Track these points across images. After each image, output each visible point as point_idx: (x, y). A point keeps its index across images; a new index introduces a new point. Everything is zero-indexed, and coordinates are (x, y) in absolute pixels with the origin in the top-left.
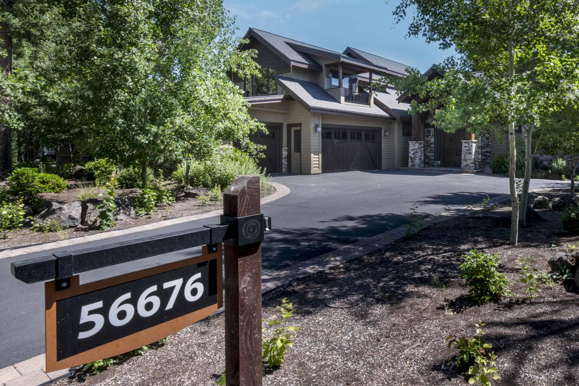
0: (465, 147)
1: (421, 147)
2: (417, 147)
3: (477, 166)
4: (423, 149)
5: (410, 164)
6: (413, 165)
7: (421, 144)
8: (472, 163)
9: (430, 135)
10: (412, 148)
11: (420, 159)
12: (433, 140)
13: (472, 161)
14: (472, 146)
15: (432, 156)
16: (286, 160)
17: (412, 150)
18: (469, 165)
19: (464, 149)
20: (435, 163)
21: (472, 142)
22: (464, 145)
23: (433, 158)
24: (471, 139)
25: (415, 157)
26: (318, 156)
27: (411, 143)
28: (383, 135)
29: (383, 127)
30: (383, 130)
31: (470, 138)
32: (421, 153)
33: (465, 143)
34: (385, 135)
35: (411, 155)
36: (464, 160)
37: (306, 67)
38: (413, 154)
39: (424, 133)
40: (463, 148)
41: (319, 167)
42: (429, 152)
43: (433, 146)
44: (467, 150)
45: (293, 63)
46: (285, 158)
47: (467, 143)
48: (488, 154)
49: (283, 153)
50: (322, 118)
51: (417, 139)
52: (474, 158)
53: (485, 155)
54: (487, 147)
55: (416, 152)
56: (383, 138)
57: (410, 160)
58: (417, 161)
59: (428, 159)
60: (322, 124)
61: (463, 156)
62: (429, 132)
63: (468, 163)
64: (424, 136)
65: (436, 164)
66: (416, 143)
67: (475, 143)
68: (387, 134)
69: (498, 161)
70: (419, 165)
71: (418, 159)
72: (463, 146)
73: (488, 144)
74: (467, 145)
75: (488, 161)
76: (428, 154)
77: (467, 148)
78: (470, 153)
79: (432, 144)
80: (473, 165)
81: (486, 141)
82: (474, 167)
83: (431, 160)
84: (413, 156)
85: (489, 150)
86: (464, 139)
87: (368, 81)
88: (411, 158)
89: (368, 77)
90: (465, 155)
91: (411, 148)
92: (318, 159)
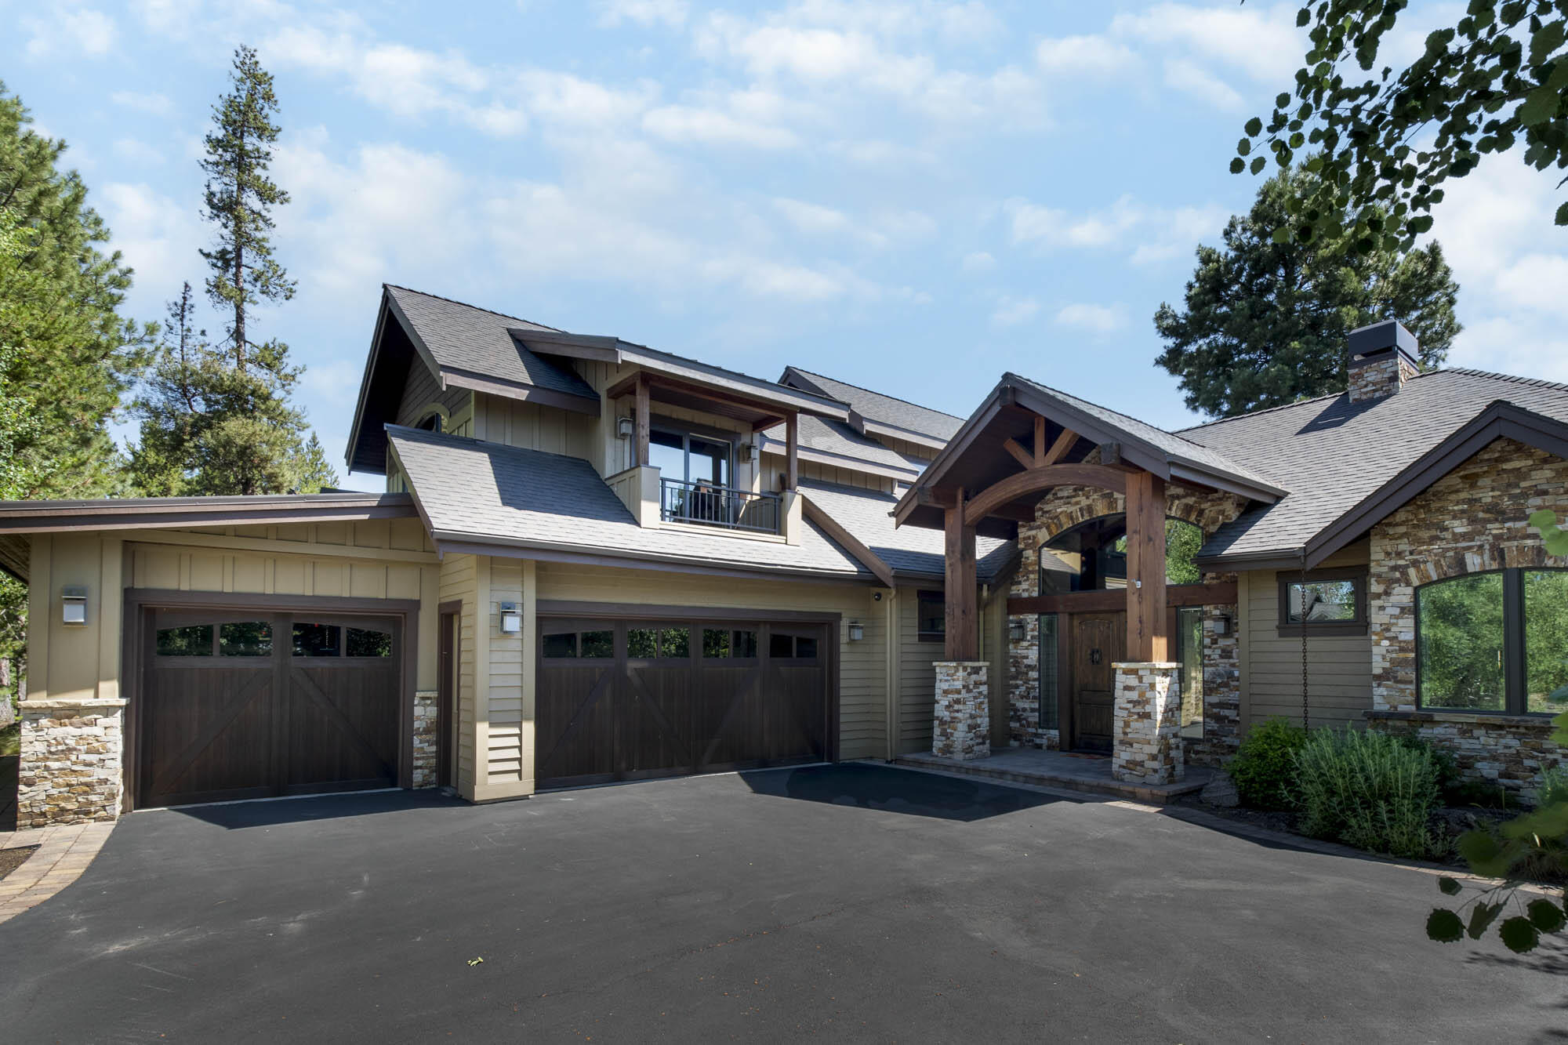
0: (1127, 688)
1: (977, 684)
2: (959, 684)
3: (1180, 769)
4: (984, 689)
5: (938, 743)
6: (947, 749)
7: (976, 670)
8: (1154, 758)
9: (1023, 639)
10: (945, 686)
11: (971, 728)
12: (1033, 655)
13: (1154, 750)
14: (1152, 686)
15: (1033, 710)
16: (432, 737)
17: (946, 692)
18: (1141, 764)
19: (1121, 698)
20: (1040, 736)
21: (1153, 671)
22: (1121, 680)
23: (1034, 717)
24: (1149, 659)
25: (954, 720)
26: (516, 731)
27: (941, 668)
28: (844, 639)
29: (847, 610)
30: (845, 623)
31: (1147, 656)
32: (979, 706)
33: (1126, 672)
34: (852, 642)
35: (940, 710)
36: (1122, 742)
37: (522, 395)
38: (948, 707)
39: (1006, 631)
40: (1118, 693)
41: (519, 772)
42: (1022, 697)
43: (1034, 674)
44: (1135, 703)
45: (449, 380)
46: (427, 731)
47: (1135, 672)
48: (1230, 713)
49: (418, 711)
50: (540, 581)
51: (962, 656)
52: (1163, 737)
53: (1219, 719)
54: (1226, 685)
55: (957, 702)
56: (843, 648)
57: (937, 731)
58: (960, 734)
59: (1019, 719)
60: (538, 602)
61: (1118, 725)
62: (1021, 626)
63: (1139, 758)
64: (1006, 640)
65: (1044, 742)
66: (956, 669)
67: (1165, 673)
68: (857, 635)
69: (1261, 756)
70: (968, 750)
71: (962, 727)
72: (1119, 685)
73: (1230, 676)
74: (1132, 681)
75: (1229, 740)
76: (1020, 704)
77: (1134, 695)
78: (1147, 716)
79: (1030, 667)
80: (1155, 765)
81: (1223, 665)
82: (1163, 773)
83: (1029, 725)
84: (946, 715)
85: (1233, 696)
86: (1123, 659)
87: (781, 451)
88: (942, 722)
89: (783, 438)
90: (1127, 724)
91: (941, 686)
92: (515, 741)
